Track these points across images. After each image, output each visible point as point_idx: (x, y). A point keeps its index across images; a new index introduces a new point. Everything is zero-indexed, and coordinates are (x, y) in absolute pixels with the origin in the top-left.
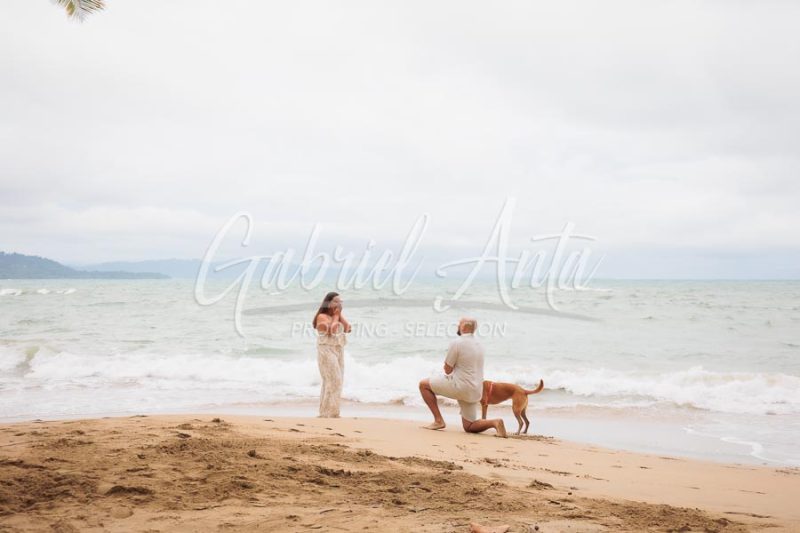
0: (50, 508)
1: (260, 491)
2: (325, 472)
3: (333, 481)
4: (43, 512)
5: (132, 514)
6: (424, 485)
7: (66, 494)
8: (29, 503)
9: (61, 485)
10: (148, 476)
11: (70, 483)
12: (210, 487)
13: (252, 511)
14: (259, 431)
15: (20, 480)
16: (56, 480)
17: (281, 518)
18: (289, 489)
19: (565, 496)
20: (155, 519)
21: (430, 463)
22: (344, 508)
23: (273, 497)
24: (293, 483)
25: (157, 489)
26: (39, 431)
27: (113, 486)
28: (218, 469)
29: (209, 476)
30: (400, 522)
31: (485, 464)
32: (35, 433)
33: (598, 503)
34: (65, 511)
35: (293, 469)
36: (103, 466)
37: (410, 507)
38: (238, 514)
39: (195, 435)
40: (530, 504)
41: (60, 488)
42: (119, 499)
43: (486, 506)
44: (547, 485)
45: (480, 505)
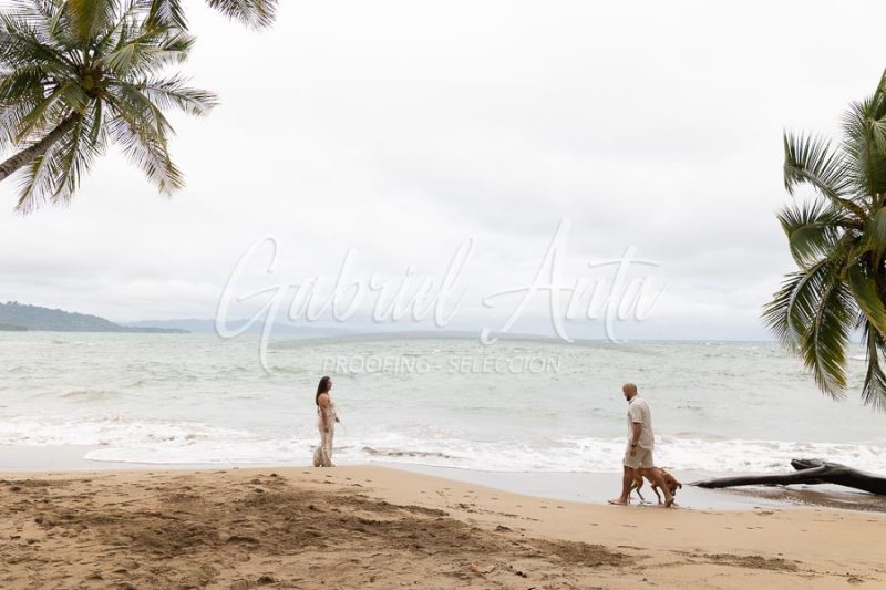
0: (194, 553)
1: (326, 539)
2: (364, 522)
3: (370, 529)
4: (191, 555)
5: (249, 558)
6: (430, 530)
7: (200, 542)
8: (177, 547)
9: (194, 535)
10: (248, 526)
11: (201, 533)
12: (293, 536)
13: (325, 555)
15: (165, 530)
16: (190, 530)
17: (347, 561)
18: (344, 537)
19: (519, 537)
20: (266, 563)
21: (427, 511)
22: (385, 553)
23: (336, 544)
24: (345, 531)
25: (258, 538)
26: (159, 486)
27: (228, 536)
28: (293, 521)
29: (289, 527)
30: (424, 562)
31: (461, 510)
32: (158, 489)
33: (542, 543)
34: (205, 555)
35: (342, 520)
36: (215, 518)
37: (427, 550)
38: (318, 559)
39: (266, 490)
40: (501, 545)
41: (196, 537)
42: (237, 546)
43: (475, 549)
44: (506, 528)
45: (470, 548)
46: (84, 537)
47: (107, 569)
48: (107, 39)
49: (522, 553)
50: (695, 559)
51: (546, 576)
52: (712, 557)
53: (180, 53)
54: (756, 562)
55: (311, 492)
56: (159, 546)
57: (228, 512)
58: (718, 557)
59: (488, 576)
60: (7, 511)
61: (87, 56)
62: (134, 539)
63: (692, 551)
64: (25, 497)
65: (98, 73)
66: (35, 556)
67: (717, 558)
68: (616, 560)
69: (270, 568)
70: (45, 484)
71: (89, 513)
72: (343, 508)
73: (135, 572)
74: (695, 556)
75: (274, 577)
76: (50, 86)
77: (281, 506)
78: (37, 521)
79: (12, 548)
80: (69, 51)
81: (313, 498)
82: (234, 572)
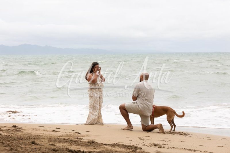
21: (125, 146)
35: (54, 150)
72: (59, 144)
81: (38, 138)
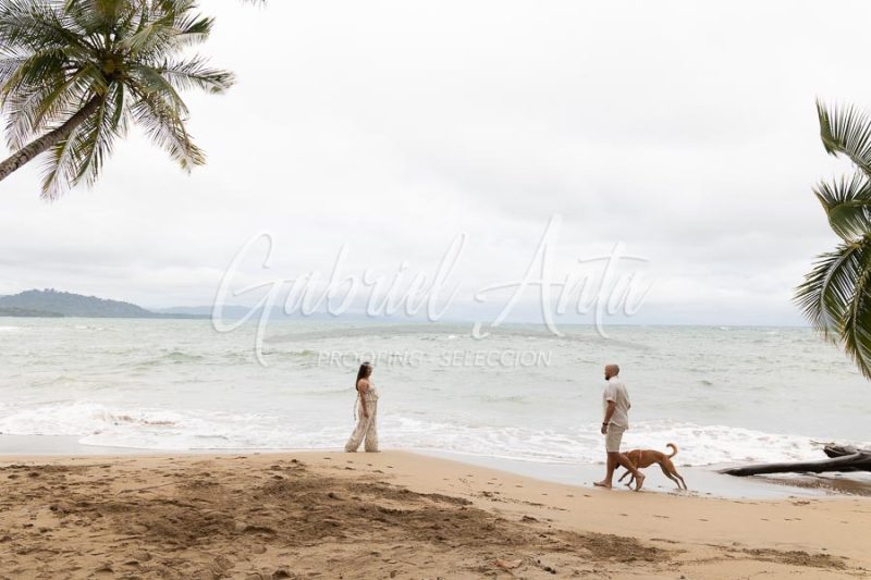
0: (209, 543)
1: (345, 529)
2: (384, 511)
3: (392, 519)
4: (205, 546)
5: (265, 550)
6: (452, 521)
7: (215, 531)
8: (191, 537)
9: (210, 524)
10: (266, 515)
11: (216, 522)
12: (311, 526)
13: (344, 547)
14: (326, 471)
15: (181, 518)
16: (206, 519)
17: (366, 553)
18: (364, 527)
19: (546, 529)
20: (283, 555)
21: (450, 499)
22: (406, 545)
23: (355, 534)
24: (365, 521)
25: (275, 528)
26: (178, 472)
27: (245, 525)
28: (312, 510)
29: (307, 516)
30: (447, 555)
31: (485, 498)
32: (177, 475)
33: (570, 535)
34: (219, 547)
35: (362, 510)
36: (233, 506)
37: (450, 542)
38: (338, 551)
39: (286, 476)
40: (527, 537)
41: (211, 527)
42: (253, 536)
43: (500, 541)
44: (533, 519)
45: (495, 540)
46: (97, 526)
47: (117, 561)
48: (127, 24)
49: (549, 546)
50: (734, 554)
51: (577, 572)
52: (752, 552)
53: (200, 34)
54: (799, 558)
55: (332, 479)
56: (174, 536)
57: (246, 500)
58: (758, 552)
59: (515, 572)
60: (23, 498)
61: (108, 41)
62: (149, 528)
63: (729, 545)
64: (43, 484)
65: (118, 57)
66: (46, 546)
67: (757, 554)
68: (650, 555)
69: (287, 561)
70: (64, 469)
71: (105, 500)
72: (364, 497)
73: (147, 564)
74: (733, 550)
75: (291, 570)
76: (72, 71)
77: (300, 494)
78: (52, 508)
79: (23, 537)
80: (89, 34)
81: (333, 484)
82: (248, 565)
